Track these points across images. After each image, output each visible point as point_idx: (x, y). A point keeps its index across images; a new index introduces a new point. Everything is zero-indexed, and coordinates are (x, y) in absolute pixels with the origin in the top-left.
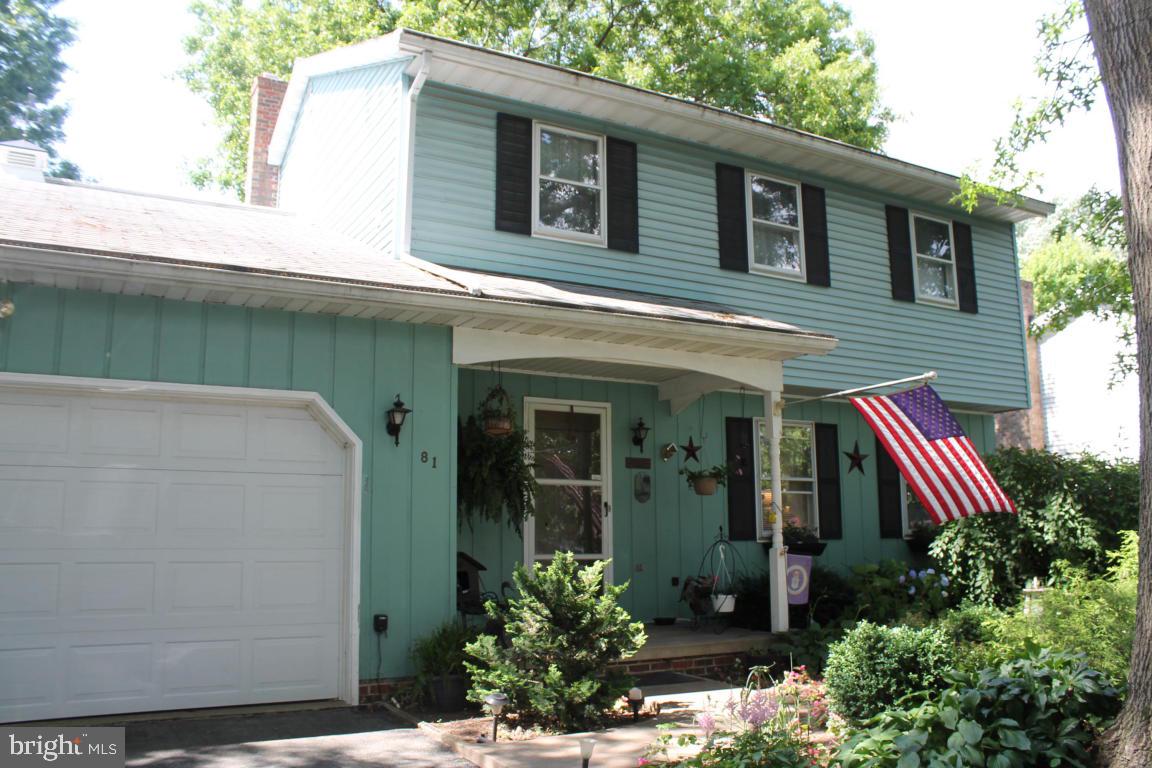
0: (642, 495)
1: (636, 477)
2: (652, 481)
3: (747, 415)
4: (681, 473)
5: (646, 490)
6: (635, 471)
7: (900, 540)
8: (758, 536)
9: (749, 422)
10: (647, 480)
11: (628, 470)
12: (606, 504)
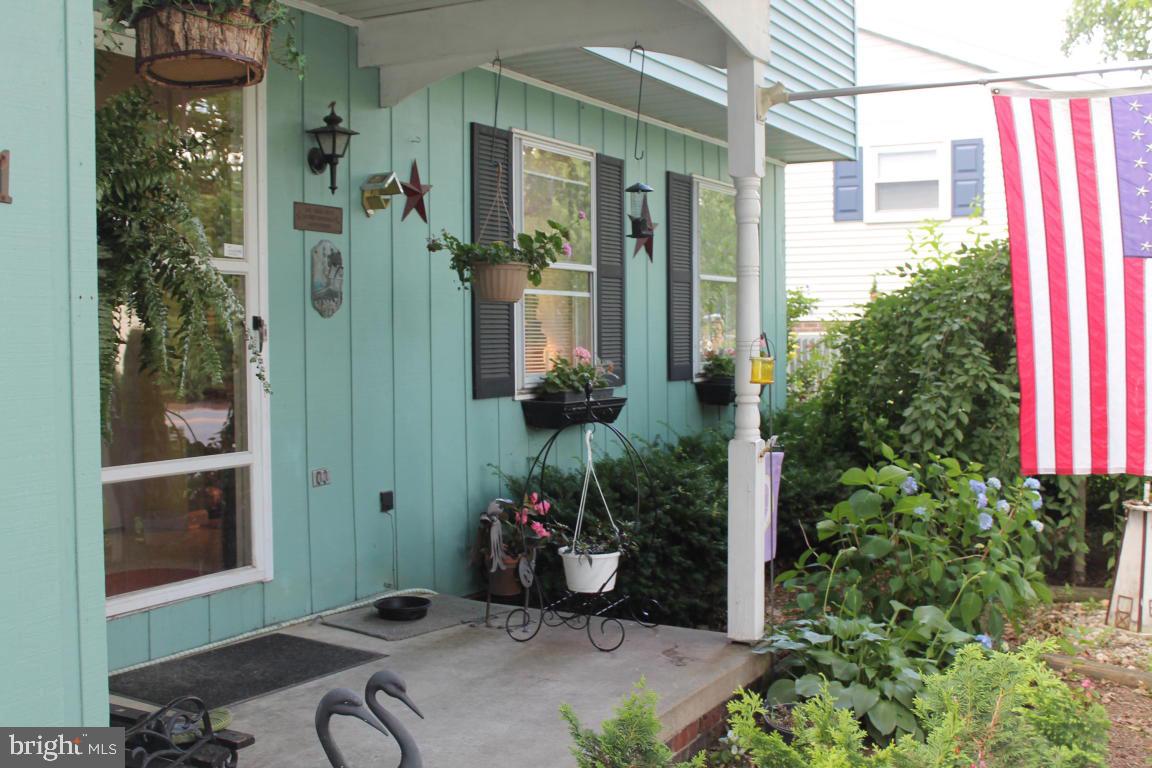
0: (325, 299)
1: (315, 251)
2: (345, 263)
3: (502, 125)
4: (433, 247)
5: (335, 286)
6: (313, 237)
7: (689, 382)
8: (518, 385)
9: (506, 137)
10: (335, 260)
11: (298, 233)
12: (257, 323)
